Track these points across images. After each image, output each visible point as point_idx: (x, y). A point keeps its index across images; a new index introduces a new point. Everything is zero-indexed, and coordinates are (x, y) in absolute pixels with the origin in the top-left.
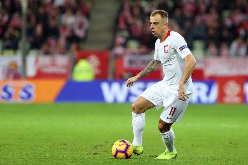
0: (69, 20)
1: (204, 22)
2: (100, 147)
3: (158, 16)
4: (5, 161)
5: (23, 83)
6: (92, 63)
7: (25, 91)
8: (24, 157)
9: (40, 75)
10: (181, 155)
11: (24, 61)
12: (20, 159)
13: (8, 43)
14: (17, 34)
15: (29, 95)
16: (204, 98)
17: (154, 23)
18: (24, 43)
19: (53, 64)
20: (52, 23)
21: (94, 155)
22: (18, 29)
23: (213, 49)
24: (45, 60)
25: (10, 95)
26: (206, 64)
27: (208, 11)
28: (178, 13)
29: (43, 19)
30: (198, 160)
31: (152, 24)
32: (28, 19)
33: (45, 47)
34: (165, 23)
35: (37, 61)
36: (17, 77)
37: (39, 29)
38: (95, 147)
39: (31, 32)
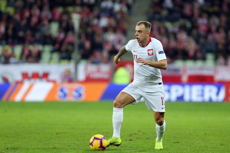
0: (111, 37)
1: (214, 39)
2: (134, 135)
3: (143, 26)
4: (61, 145)
5: (75, 86)
6: (128, 70)
7: (77, 91)
8: (76, 142)
9: (89, 80)
10: (197, 142)
11: (76, 69)
12: (73, 144)
13: (64, 55)
14: (70, 48)
15: (80, 95)
16: (214, 98)
17: (139, 31)
18: (76, 55)
19: (99, 71)
20: (98, 39)
21: (130, 141)
22: (72, 44)
23: (221, 60)
24: (92, 68)
25: (65, 95)
26: (216, 71)
27: (218, 31)
28: (195, 32)
29: (90, 36)
30: (210, 145)
31: (137, 32)
32: (80, 37)
33: (92, 58)
34: (148, 32)
35: (86, 69)
36: (70, 80)
37: (88, 45)
38: (131, 135)
39: (81, 46)
